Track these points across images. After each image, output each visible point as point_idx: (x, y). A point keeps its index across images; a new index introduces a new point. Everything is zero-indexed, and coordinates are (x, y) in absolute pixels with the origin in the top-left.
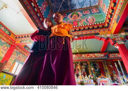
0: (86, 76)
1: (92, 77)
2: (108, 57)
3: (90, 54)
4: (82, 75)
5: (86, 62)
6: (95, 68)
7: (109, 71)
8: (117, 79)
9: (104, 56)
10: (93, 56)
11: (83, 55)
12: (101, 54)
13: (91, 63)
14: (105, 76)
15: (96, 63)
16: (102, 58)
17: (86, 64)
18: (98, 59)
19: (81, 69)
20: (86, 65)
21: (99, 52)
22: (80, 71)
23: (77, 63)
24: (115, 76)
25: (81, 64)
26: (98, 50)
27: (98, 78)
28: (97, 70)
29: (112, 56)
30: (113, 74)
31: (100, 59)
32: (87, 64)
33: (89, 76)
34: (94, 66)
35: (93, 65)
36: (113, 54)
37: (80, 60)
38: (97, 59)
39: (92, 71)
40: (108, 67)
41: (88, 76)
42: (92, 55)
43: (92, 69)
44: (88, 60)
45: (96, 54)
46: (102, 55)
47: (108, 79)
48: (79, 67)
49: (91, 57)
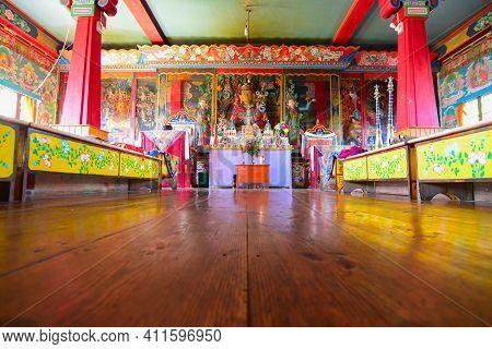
0: (268, 126)
1: (286, 131)
2: (355, 62)
3: (290, 49)
4: (255, 125)
5: (273, 78)
6: (301, 102)
7: (344, 110)
8: (360, 135)
9: (341, 59)
10: (303, 58)
11: (267, 52)
12: (332, 50)
13: (291, 81)
14: (327, 127)
15: (306, 85)
16: (334, 66)
17: (271, 86)
18: (318, 71)
19: (251, 102)
20: (270, 91)
21: (326, 43)
22: (248, 112)
23: (240, 80)
24: (356, 126)
25: (255, 87)
26: (325, 35)
27: (307, 133)
28: (305, 106)
29: (366, 60)
30: (351, 121)
31: (326, 71)
32: (277, 86)
33: (277, 127)
34: (300, 93)
35: (296, 91)
36: (373, 55)
37: (251, 70)
38: (312, 71)
39: (288, 110)
40: (343, 97)
41: (272, 128)
42: (298, 51)
43: (291, 104)
44: (279, 71)
45: (314, 51)
46: (336, 56)
47: (333, 134)
48: (244, 97)
49: (294, 60)
